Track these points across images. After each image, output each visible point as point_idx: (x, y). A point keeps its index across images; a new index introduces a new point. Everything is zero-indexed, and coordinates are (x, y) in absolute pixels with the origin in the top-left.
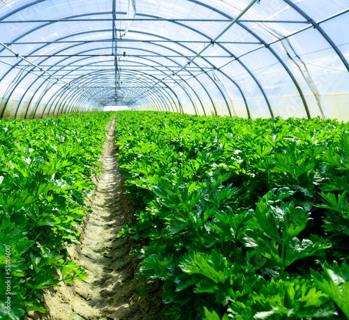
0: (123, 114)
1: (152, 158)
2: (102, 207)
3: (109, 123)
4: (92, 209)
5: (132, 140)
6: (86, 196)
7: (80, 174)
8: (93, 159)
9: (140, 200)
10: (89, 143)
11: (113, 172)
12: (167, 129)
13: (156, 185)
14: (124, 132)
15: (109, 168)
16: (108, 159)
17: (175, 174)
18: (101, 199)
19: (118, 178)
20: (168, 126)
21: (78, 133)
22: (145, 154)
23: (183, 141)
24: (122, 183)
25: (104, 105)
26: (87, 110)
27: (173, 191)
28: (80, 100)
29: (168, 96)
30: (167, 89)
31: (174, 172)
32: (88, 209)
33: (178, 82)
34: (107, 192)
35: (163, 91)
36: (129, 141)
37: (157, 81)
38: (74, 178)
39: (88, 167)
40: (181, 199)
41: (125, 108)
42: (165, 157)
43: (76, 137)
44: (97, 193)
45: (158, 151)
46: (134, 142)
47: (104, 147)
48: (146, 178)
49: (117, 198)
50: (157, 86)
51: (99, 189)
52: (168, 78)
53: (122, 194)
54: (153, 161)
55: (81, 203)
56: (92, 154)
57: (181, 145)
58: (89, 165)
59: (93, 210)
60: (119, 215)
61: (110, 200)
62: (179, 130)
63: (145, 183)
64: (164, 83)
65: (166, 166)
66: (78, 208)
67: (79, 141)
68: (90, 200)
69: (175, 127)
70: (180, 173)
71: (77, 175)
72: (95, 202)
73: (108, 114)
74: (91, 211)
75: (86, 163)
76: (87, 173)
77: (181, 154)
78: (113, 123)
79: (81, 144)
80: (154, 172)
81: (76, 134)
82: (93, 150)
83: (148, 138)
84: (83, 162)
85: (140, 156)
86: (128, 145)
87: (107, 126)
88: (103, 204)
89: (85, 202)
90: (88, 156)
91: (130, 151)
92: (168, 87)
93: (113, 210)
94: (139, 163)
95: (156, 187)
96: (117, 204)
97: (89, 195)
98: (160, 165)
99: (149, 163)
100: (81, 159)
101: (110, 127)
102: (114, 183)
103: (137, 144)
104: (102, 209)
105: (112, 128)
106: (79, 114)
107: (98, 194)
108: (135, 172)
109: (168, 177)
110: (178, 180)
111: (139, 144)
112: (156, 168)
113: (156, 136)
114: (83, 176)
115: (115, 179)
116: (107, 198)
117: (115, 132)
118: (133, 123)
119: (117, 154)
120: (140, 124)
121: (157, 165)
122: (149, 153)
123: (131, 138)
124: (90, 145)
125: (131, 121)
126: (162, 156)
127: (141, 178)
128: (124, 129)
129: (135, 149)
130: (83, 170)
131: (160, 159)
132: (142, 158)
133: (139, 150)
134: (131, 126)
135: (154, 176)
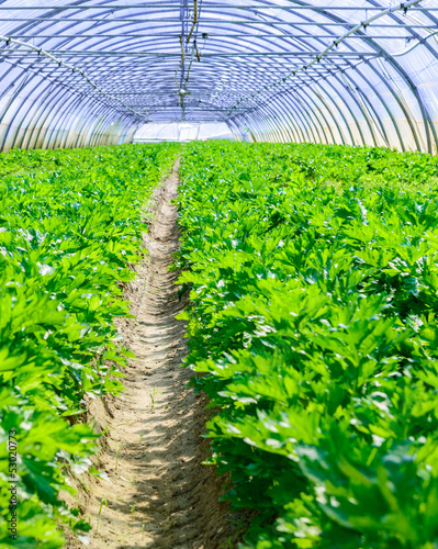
0: (208, 154)
1: (304, 338)
2: (125, 510)
3: (156, 192)
4: (87, 518)
5: (237, 269)
6: (66, 471)
7: (49, 394)
8: (94, 336)
9: (259, 490)
10: (81, 277)
11: (167, 381)
12: (368, 227)
13: (311, 446)
14: (209, 231)
15: (151, 363)
16: (149, 331)
17: (382, 406)
18: (121, 482)
19: (184, 404)
20: (372, 217)
21: (42, 240)
22: (281, 325)
23: (426, 273)
24: (199, 423)
25: (138, 120)
26: (71, 139)
27: (369, 472)
28: (47, 101)
29: (382, 88)
30: (379, 62)
31: (380, 399)
32: (76, 520)
33: (423, 33)
34: (144, 457)
35: (363, 67)
36: (225, 273)
37: (340, 31)
38: (28, 412)
39: (77, 365)
40: (392, 501)
41: (219, 130)
42: (353, 338)
43: (34, 255)
44: (106, 458)
45: (328, 315)
46: (243, 275)
47: (135, 282)
48: (279, 419)
49: (178, 478)
50: (342, 48)
51: (113, 445)
52: (386, 20)
53: (197, 465)
54: (311, 350)
55: (50, 498)
56: (90, 317)
57: (419, 287)
58: (77, 357)
59: (94, 522)
60: (188, 541)
61: (155, 485)
62: (410, 232)
63: (274, 436)
64: (368, 40)
65: (355, 371)
66: (39, 518)
67: (46, 271)
68: (82, 487)
69: (395, 220)
70: (401, 402)
71: (36, 399)
72: (97, 492)
73: (153, 157)
74: (83, 527)
75: (67, 353)
76: (70, 389)
77: (417, 322)
78: (172, 188)
79: (51, 285)
80: (312, 395)
81: (35, 244)
82: (95, 305)
83: (297, 261)
84: (57, 347)
85: (263, 331)
86: (221, 284)
87: (148, 203)
88: (126, 498)
89: (63, 495)
90: (75, 329)
91: (230, 309)
92: (381, 53)
93: (165, 523)
94: (258, 359)
95: (312, 454)
96: (181, 501)
97: (78, 470)
98: (335, 370)
99: (296, 362)
100: (50, 340)
101: (157, 205)
102: (171, 423)
103: (253, 282)
104: (126, 518)
105: (167, 210)
106: (43, 153)
107: (111, 462)
108: (241, 395)
109: (360, 416)
110: (392, 426)
111: (262, 283)
112: (318, 377)
113: (325, 255)
114: (57, 399)
115: (175, 406)
116: (142, 477)
117: (177, 230)
118: (245, 196)
119: (182, 315)
120: (271, 200)
121: (322, 369)
122: (297, 322)
123: (235, 260)
124: (85, 284)
125: (237, 190)
126: (341, 337)
127: (261, 415)
128: (208, 221)
129: (247, 302)
130: (57, 380)
131: (333, 346)
132: (270, 338)
133: (262, 309)
134: (237, 207)
135: (311, 407)
